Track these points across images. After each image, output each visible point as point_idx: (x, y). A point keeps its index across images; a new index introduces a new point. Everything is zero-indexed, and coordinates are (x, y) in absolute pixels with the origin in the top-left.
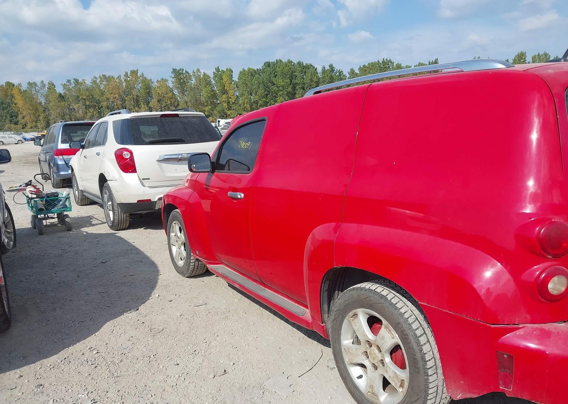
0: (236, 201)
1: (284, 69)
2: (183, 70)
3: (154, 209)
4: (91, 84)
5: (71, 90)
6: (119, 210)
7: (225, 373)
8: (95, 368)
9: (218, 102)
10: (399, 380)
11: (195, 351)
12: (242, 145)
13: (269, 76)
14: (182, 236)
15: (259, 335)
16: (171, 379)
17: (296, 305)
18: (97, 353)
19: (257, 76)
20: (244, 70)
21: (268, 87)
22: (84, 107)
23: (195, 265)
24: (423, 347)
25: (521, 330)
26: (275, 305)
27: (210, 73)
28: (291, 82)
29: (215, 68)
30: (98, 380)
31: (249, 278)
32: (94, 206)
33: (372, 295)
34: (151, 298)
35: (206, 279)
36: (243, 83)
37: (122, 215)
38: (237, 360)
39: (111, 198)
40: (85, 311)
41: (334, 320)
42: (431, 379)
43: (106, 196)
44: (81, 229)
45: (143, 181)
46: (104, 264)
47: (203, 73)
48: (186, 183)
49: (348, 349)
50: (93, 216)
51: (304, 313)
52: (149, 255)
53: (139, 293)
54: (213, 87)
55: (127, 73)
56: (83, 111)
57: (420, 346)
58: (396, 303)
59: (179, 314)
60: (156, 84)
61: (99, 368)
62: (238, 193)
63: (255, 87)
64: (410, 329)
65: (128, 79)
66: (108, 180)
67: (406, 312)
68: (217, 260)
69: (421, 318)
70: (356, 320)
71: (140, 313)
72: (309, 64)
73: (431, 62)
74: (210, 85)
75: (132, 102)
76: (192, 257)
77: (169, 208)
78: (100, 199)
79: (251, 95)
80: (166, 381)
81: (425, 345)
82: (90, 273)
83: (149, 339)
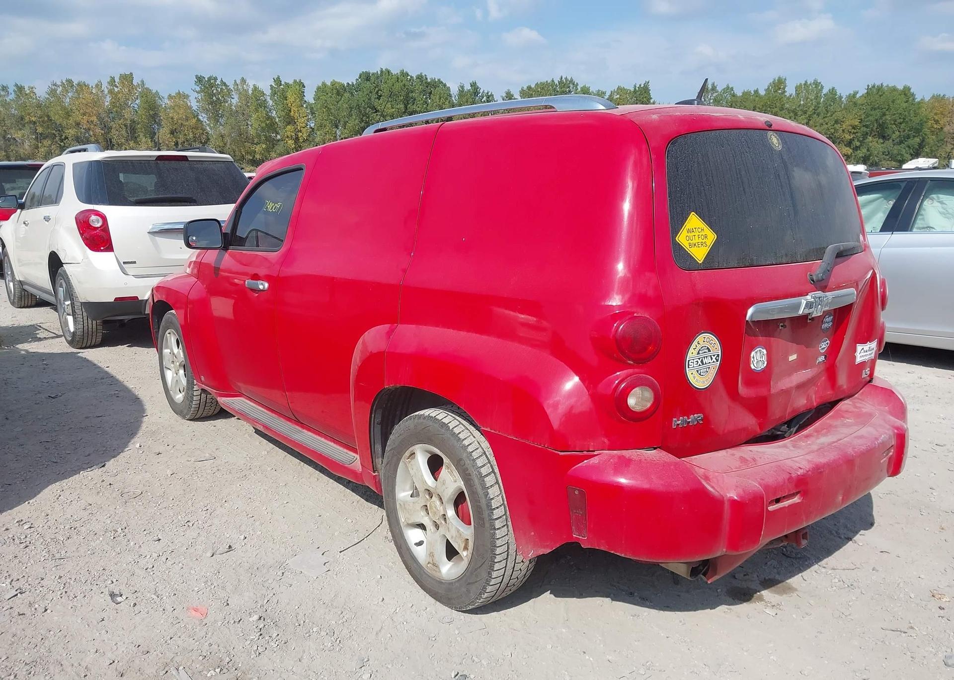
0: (257, 295)
1: (393, 86)
2: (216, 79)
3: (143, 313)
4: (47, 96)
5: (9, 104)
6: (85, 314)
7: (229, 550)
8: (26, 547)
9: (279, 137)
10: (463, 540)
11: (188, 521)
12: (269, 207)
13: (367, 96)
14: (179, 352)
15: (291, 500)
16: (146, 560)
17: (345, 450)
18: (30, 528)
19: (347, 95)
20: (324, 84)
21: (365, 115)
22: (34, 137)
23: (200, 400)
24: (489, 490)
25: (596, 458)
26: (314, 453)
27: (266, 86)
28: (406, 107)
29: (274, 79)
30: (29, 564)
31: (280, 415)
32: (43, 308)
33: (431, 423)
34: (127, 449)
35: (220, 423)
36: (323, 106)
37: (90, 322)
38: (251, 532)
39: (70, 294)
40: (15, 469)
41: (387, 464)
42: (499, 534)
43: (61, 291)
44: (17, 346)
45: (125, 266)
46: (53, 400)
47: (252, 87)
48: (188, 268)
49: (404, 505)
50: (40, 325)
51: (353, 460)
52: (130, 386)
53: (108, 443)
54: (270, 111)
55: (113, 79)
56: (32, 144)
57: (485, 489)
58: (460, 433)
59: (169, 472)
60: (166, 101)
61: (32, 547)
62: (259, 282)
63: (343, 114)
64: (473, 466)
65: (116, 90)
66: (64, 264)
67: (471, 444)
68: (232, 390)
69: (490, 452)
70: (413, 462)
71: (108, 471)
72: (437, 80)
73: (638, 86)
74: (265, 107)
75: (124, 132)
76: (195, 386)
77: (161, 307)
78: (52, 295)
79: (337, 127)
80: (138, 562)
81: (493, 488)
82: (27, 413)
83: (118, 507)
